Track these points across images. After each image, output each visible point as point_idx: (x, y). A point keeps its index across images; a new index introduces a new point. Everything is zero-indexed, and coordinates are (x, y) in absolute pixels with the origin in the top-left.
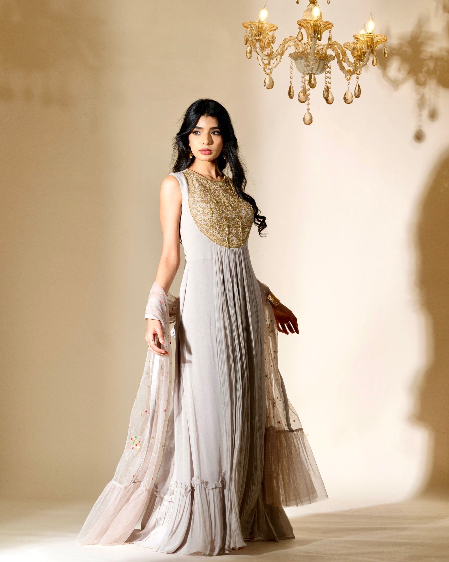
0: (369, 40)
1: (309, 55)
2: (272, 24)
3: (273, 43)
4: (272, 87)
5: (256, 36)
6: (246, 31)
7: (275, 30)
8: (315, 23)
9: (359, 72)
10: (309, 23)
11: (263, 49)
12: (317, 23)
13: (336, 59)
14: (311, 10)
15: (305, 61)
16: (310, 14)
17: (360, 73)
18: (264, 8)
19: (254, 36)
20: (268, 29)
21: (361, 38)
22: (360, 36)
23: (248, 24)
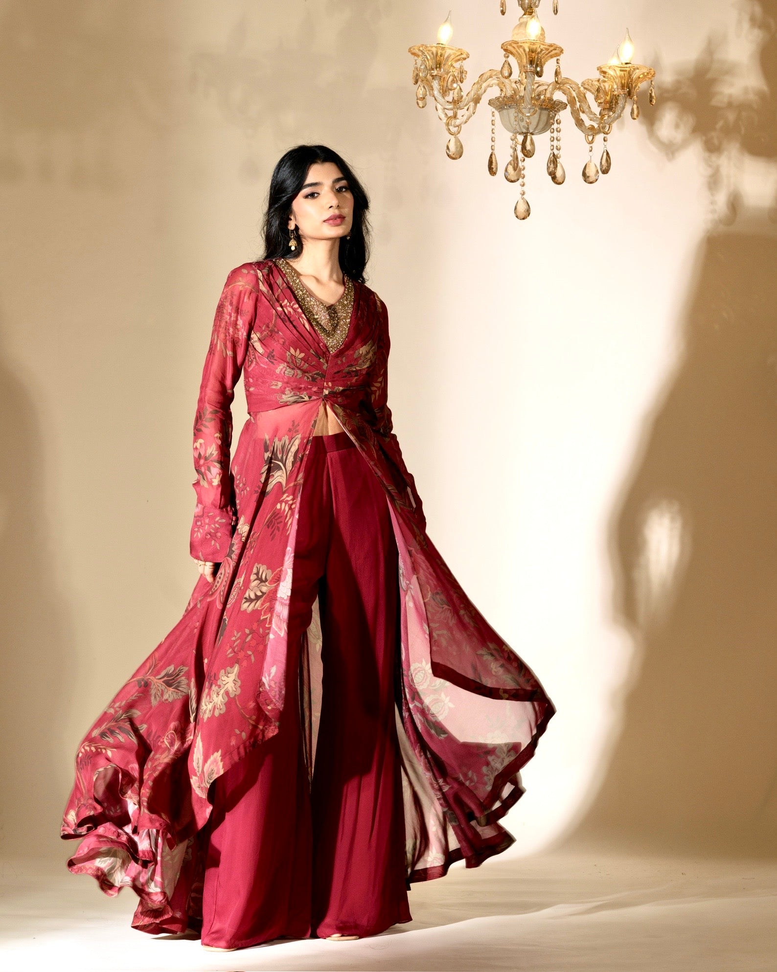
0: (624, 75)
1: (522, 101)
2: (459, 49)
3: (462, 82)
4: (460, 157)
5: (433, 69)
6: (416, 60)
7: (465, 59)
8: (531, 46)
9: (608, 130)
10: (521, 46)
11: (444, 92)
12: (534, 47)
13: (569, 107)
14: (526, 24)
15: (516, 113)
16: (524, 32)
17: (609, 132)
18: (446, 21)
19: (429, 70)
20: (452, 57)
21: (611, 72)
22: (609, 68)
23: (419, 50)
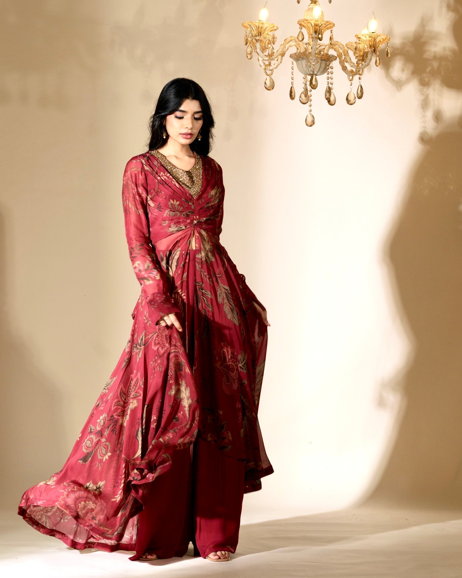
0: (372, 40)
1: (310, 55)
2: (272, 24)
3: (274, 44)
4: (273, 89)
6: (246, 31)
7: (276, 30)
9: (362, 73)
10: (310, 22)
11: (263, 49)
12: (317, 23)
14: (312, 9)
15: (306, 62)
16: (311, 14)
18: (264, 7)
19: (254, 37)
20: (268, 29)
21: (363, 38)
23: (248, 24)
